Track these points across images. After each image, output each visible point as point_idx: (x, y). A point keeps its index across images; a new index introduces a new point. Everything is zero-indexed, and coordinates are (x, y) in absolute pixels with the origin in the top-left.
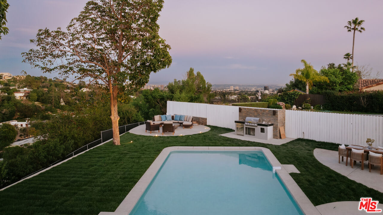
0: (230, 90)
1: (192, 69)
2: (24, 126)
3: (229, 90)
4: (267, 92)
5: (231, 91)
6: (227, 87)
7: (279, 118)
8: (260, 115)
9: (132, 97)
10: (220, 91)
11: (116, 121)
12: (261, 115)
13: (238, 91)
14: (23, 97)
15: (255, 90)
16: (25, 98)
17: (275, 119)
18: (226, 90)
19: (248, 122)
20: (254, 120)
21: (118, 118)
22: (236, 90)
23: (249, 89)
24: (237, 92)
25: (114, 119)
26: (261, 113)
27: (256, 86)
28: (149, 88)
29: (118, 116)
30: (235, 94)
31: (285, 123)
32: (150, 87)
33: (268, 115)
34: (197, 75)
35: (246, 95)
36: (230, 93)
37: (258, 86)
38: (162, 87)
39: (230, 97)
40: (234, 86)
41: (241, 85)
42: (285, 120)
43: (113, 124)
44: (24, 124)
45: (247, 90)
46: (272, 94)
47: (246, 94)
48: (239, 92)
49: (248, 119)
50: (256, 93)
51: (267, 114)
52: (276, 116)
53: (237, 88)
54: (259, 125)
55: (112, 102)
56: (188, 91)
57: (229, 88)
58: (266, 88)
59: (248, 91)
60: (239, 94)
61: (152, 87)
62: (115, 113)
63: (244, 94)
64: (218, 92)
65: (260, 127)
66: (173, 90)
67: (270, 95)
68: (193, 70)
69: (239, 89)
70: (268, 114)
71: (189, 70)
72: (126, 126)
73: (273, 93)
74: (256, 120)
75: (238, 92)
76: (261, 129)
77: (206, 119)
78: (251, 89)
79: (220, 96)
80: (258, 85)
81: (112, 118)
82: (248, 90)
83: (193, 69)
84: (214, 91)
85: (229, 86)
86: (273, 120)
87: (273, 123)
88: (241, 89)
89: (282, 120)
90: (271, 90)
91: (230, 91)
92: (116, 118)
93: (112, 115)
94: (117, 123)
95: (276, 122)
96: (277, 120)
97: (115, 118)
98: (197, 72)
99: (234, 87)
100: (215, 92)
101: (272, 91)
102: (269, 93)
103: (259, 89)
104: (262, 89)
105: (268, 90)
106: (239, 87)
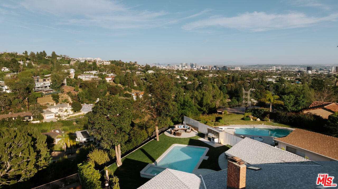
3: (271, 70)
5: (273, 71)
7: (220, 136)
9: (184, 78)
10: (263, 71)
14: (111, 80)
15: (297, 70)
16: (112, 82)
18: (268, 70)
22: (279, 70)
24: (279, 72)
27: (299, 66)
30: (275, 75)
32: (200, 67)
36: (271, 74)
37: (301, 66)
38: (210, 67)
39: (268, 79)
41: (284, 65)
47: (287, 74)
48: (281, 72)
54: (212, 137)
57: (271, 68)
58: (309, 68)
59: (290, 71)
60: (280, 75)
67: (312, 75)
69: (281, 69)
73: (315, 74)
78: (293, 69)
79: (259, 78)
82: (291, 70)
84: (256, 71)
85: (272, 66)
88: (283, 69)
90: (314, 70)
99: (276, 67)
101: (316, 71)
102: (312, 73)
103: (302, 69)
104: (305, 69)
105: (311, 71)
106: (281, 67)
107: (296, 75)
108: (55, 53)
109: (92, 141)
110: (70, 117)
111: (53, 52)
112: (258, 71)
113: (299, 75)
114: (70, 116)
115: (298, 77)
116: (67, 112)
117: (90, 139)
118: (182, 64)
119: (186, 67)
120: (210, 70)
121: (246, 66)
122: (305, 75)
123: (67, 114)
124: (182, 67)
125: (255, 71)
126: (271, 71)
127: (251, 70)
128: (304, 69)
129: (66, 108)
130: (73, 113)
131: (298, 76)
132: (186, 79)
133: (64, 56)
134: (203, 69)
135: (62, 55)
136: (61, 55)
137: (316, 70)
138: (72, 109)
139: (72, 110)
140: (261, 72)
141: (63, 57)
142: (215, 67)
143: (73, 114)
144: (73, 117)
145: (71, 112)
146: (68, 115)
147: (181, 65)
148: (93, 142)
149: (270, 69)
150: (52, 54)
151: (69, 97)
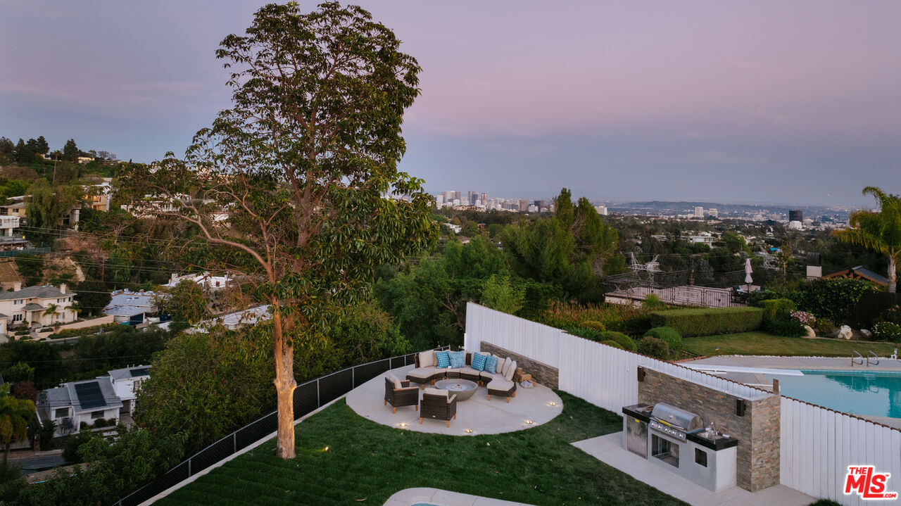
0: (695, 216)
1: (567, 191)
2: (222, 285)
3: (692, 216)
4: (797, 225)
5: (698, 218)
6: (687, 209)
7: (755, 426)
8: (697, 402)
9: (451, 227)
10: (669, 219)
11: (287, 394)
12: (700, 404)
13: (715, 219)
14: (227, 221)
15: (763, 219)
16: (228, 225)
17: (742, 428)
18: (684, 216)
19: (658, 422)
20: (678, 418)
21: (291, 387)
22: (711, 218)
23: (746, 216)
24: (713, 222)
25: (283, 388)
26: (702, 398)
27: (767, 208)
28: (492, 207)
29: (292, 379)
30: (707, 228)
31: (778, 438)
32: (496, 203)
33: (722, 408)
34: (580, 205)
35: (739, 232)
36: (695, 226)
37: (773, 209)
38: (522, 205)
39: (691, 237)
40: (706, 206)
41: (725, 204)
42: (778, 430)
43: (279, 400)
44: (223, 280)
45: (740, 218)
46: (813, 231)
47: (737, 228)
48: (719, 223)
49: (661, 409)
50: (765, 228)
51: (718, 405)
52: (746, 417)
53: (714, 212)
54: (690, 437)
55: (277, 344)
56: (552, 251)
57: (691, 213)
58: (794, 215)
59: (744, 222)
60: (720, 230)
61: (500, 203)
62: (286, 372)
63: (733, 229)
64: (662, 220)
65: (695, 445)
66: (517, 243)
67: (807, 234)
68: (569, 195)
69: (719, 215)
70: (723, 406)
71: (558, 193)
72: (355, 368)
73: (814, 229)
74: (685, 422)
75: (717, 222)
76: (698, 452)
77: (556, 373)
78: (751, 216)
79: (667, 234)
80: (772, 205)
81: (278, 384)
82: (745, 219)
83: (569, 191)
84: (651, 217)
85: (692, 206)
86: (735, 427)
87: (738, 438)
88: (723, 216)
89: (768, 430)
90: (809, 220)
91: (693, 218)
92: (288, 385)
93: (278, 378)
94: (288, 399)
95: (747, 438)
96: (750, 430)
97: (286, 386)
98: (581, 199)
99: (704, 209)
100: (654, 221)
101: (813, 224)
102: (803, 228)
103: (775, 217)
104: (783, 218)
105: (801, 220)
106: (718, 210)
107: (763, 231)
108: (75, 145)
109: (112, 422)
110: (64, 330)
111: (69, 142)
112: (655, 217)
113: (770, 231)
114: (62, 328)
115: (770, 235)
116: (55, 313)
117: (105, 414)
118: (444, 194)
119: (457, 202)
120: (524, 212)
121: (622, 205)
122: (788, 232)
123: (55, 321)
124: (444, 202)
125: (648, 218)
126: (692, 219)
127: (636, 215)
128: (779, 217)
129: (54, 302)
130: (76, 318)
131: (769, 233)
132: (457, 231)
133: (102, 153)
134: (504, 209)
135: (94, 152)
136: (91, 151)
137: (812, 221)
138: (74, 304)
139: (73, 308)
140: (666, 221)
141: (98, 156)
142: (537, 203)
143: (75, 322)
144: (72, 331)
145: (70, 316)
146: (58, 325)
147: (442, 196)
148: (117, 423)
149: (688, 213)
150: (65, 147)
151: (79, 268)
